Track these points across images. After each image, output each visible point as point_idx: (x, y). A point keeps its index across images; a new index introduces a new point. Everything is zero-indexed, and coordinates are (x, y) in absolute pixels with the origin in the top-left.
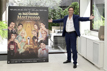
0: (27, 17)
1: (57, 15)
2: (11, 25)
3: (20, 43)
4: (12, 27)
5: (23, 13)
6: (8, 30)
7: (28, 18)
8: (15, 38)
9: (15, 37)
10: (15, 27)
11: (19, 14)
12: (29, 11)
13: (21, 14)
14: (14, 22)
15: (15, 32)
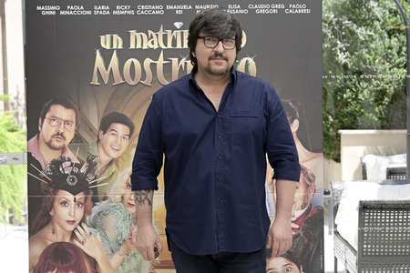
0: (161, 62)
1: (377, 44)
2: (47, 129)
3: (116, 260)
4: (56, 144)
5: (133, 33)
6: (31, 159)
7: (168, 67)
8: (83, 220)
9: (79, 213)
10: (78, 138)
11: (105, 42)
12: (178, 18)
13: (118, 42)
14: (67, 106)
15: (78, 175)
